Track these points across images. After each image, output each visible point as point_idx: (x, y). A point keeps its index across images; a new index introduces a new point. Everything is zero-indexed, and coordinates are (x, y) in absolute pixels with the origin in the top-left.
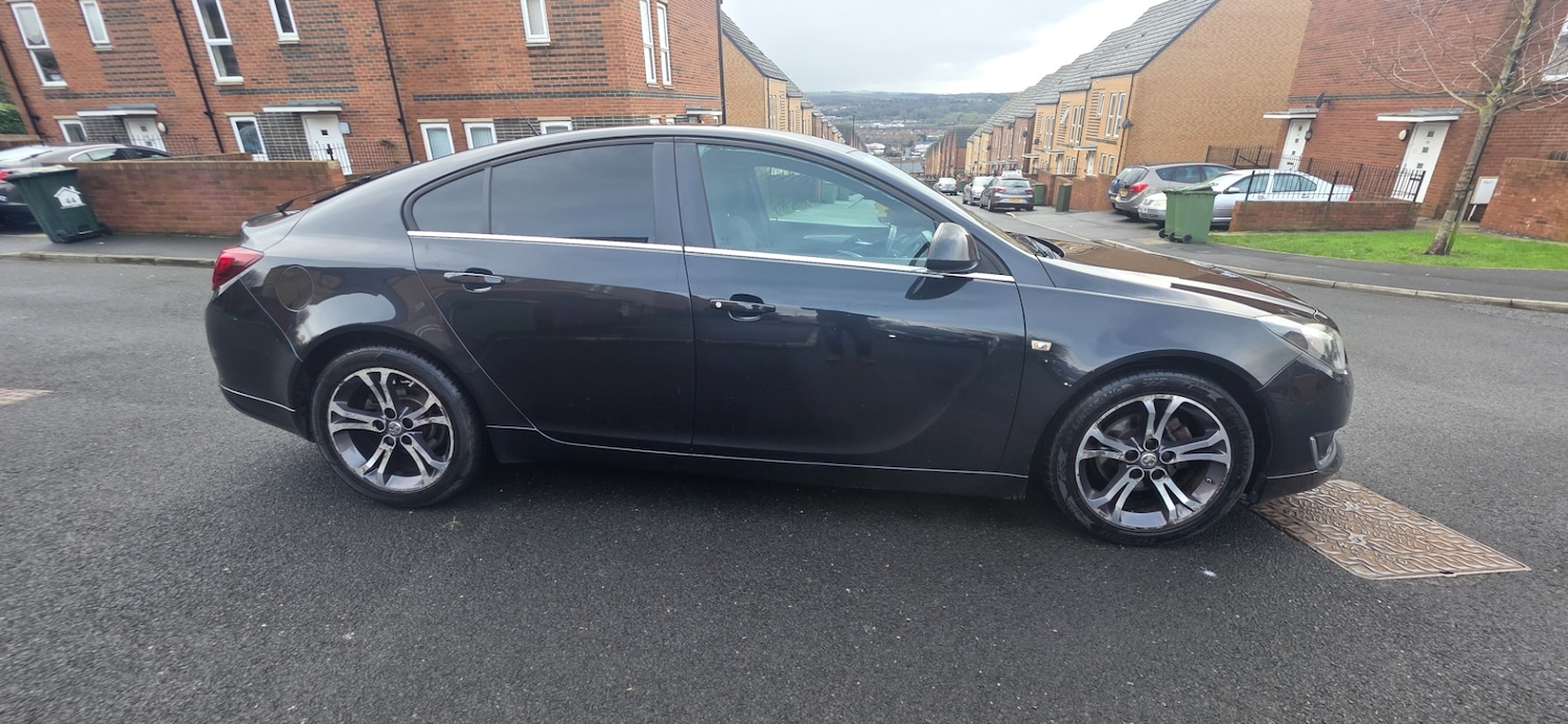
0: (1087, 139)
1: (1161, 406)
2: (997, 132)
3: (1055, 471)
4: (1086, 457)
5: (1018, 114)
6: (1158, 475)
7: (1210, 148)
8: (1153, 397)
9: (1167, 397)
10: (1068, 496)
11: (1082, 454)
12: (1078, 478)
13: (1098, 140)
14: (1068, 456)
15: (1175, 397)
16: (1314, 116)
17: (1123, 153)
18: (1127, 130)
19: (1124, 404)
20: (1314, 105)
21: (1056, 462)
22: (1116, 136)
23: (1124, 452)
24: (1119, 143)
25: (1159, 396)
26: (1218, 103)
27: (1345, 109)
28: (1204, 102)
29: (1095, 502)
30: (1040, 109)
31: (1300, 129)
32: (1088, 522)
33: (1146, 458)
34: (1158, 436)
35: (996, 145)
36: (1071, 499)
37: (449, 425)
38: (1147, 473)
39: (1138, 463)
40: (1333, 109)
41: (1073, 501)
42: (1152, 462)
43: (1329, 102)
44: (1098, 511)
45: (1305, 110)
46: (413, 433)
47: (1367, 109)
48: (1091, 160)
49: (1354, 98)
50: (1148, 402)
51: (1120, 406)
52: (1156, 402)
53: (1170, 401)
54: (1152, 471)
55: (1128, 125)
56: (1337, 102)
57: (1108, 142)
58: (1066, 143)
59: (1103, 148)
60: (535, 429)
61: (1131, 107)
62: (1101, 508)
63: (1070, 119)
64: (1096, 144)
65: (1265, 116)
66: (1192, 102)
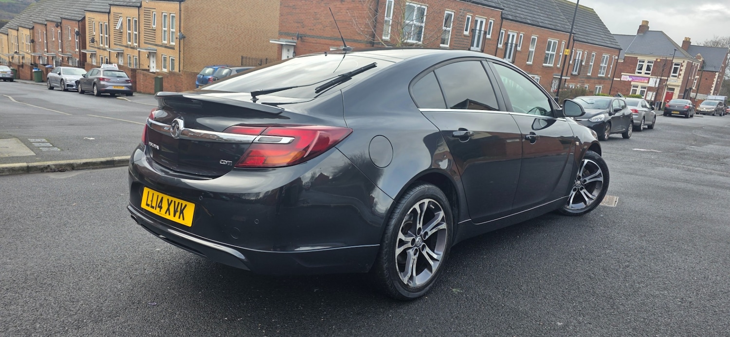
0: (145, 43)
2: (39, 29)
5: (63, 16)
7: (242, 58)
13: (156, 45)
16: (295, 44)
17: (182, 56)
18: (182, 41)
20: (296, 38)
22: (173, 44)
24: (177, 48)
26: (232, 29)
27: (310, 42)
28: (224, 28)
30: (88, 15)
31: (288, 50)
35: (40, 39)
40: (304, 41)
43: (301, 37)
45: (290, 40)
47: (320, 43)
48: (152, 59)
49: (313, 37)
55: (182, 37)
56: (305, 38)
57: (166, 47)
58: (124, 44)
59: (161, 51)
61: (182, 25)
63: (124, 26)
64: (155, 48)
65: (271, 41)
66: (218, 27)
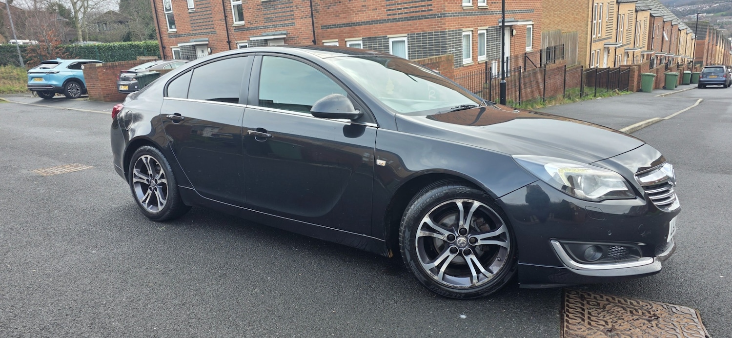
1: (467, 207)
3: (403, 243)
4: (422, 235)
6: (468, 253)
8: (462, 200)
9: (470, 201)
10: (411, 260)
11: (420, 233)
12: (417, 249)
14: (411, 234)
15: (475, 202)
19: (445, 203)
21: (404, 238)
23: (446, 235)
25: (466, 200)
29: (427, 267)
32: (423, 279)
33: (460, 241)
34: (467, 227)
36: (412, 262)
37: (167, 183)
38: (461, 251)
39: (455, 243)
41: (413, 264)
42: (463, 243)
44: (429, 272)
46: (158, 186)
50: (459, 203)
51: (442, 204)
52: (464, 203)
53: (472, 204)
54: (464, 249)
60: (194, 189)
62: (431, 270)
